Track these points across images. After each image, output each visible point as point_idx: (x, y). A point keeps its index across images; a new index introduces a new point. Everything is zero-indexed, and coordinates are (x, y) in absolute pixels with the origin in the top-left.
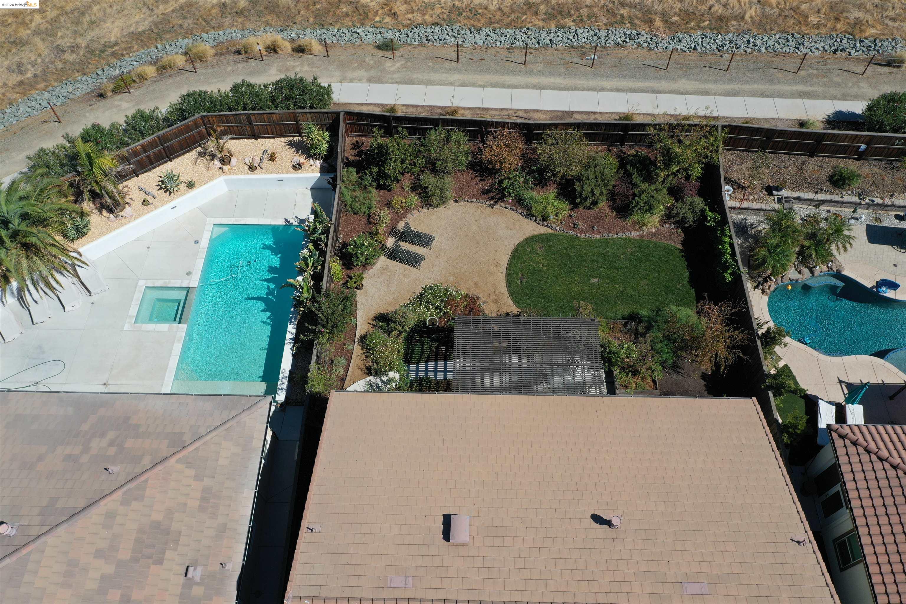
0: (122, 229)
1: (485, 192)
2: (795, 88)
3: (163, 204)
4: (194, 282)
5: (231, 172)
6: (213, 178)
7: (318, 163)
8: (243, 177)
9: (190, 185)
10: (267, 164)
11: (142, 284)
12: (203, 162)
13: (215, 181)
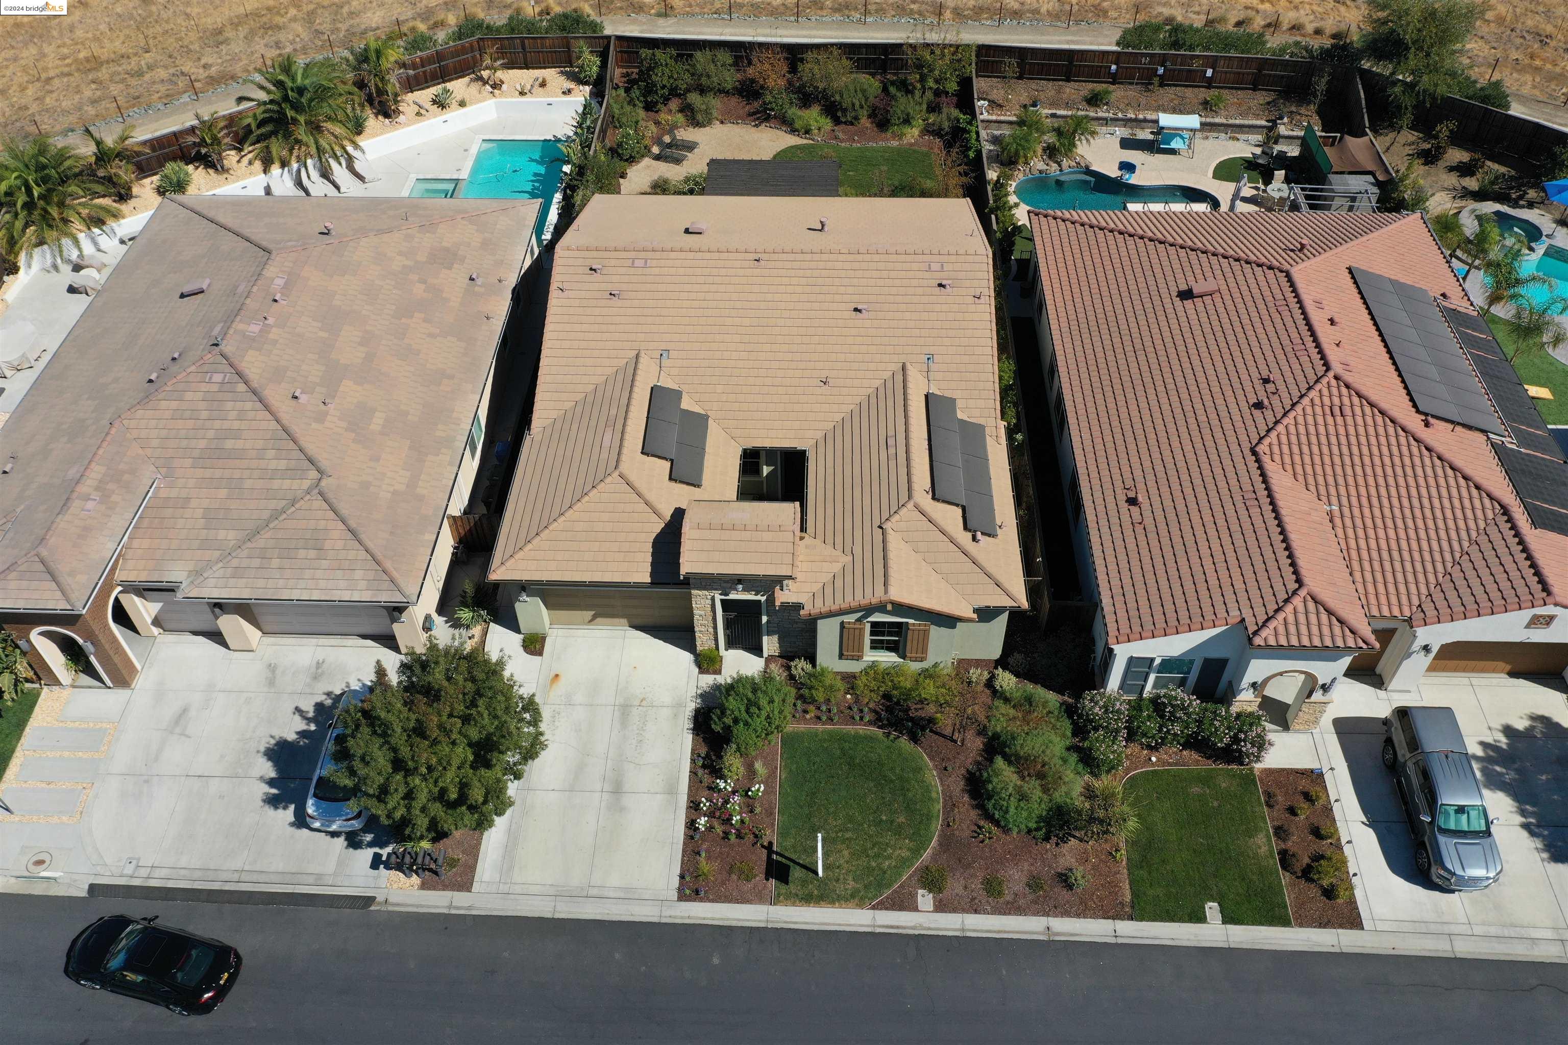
0: (396, 133)
1: (750, 114)
2: (1063, 38)
3: (435, 116)
4: (464, 175)
5: (501, 95)
6: (484, 100)
7: (587, 89)
8: (514, 100)
9: (462, 104)
10: (537, 90)
11: (413, 177)
12: (476, 86)
13: (486, 103)
